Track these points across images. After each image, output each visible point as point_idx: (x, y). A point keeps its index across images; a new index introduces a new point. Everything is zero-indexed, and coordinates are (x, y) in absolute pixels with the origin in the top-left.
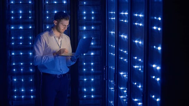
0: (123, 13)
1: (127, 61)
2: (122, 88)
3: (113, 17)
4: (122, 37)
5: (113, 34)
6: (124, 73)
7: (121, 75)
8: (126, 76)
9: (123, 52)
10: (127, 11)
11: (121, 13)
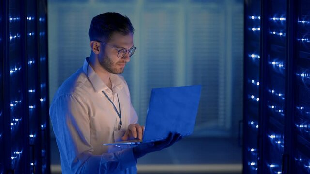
0: (277, 19)
1: (283, 113)
2: (272, 166)
3: (257, 27)
4: (274, 66)
5: (256, 58)
6: (277, 137)
7: (272, 140)
8: (281, 143)
9: (276, 94)
10: (285, 14)
11: (271, 19)
